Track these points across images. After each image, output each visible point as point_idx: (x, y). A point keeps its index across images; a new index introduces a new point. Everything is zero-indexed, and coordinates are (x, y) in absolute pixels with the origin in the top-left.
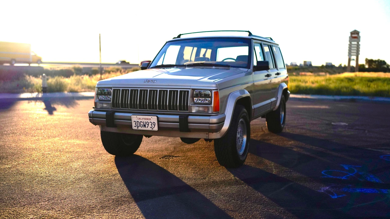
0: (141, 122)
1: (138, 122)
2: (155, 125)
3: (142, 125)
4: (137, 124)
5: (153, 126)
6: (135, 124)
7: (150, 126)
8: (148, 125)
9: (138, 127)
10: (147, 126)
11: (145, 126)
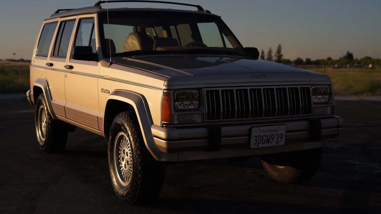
0: (264, 137)
1: (260, 137)
2: (282, 138)
3: (265, 140)
4: (257, 140)
5: (280, 139)
6: (256, 140)
7: (275, 140)
8: (273, 139)
9: (258, 144)
10: (271, 140)
11: (268, 141)
